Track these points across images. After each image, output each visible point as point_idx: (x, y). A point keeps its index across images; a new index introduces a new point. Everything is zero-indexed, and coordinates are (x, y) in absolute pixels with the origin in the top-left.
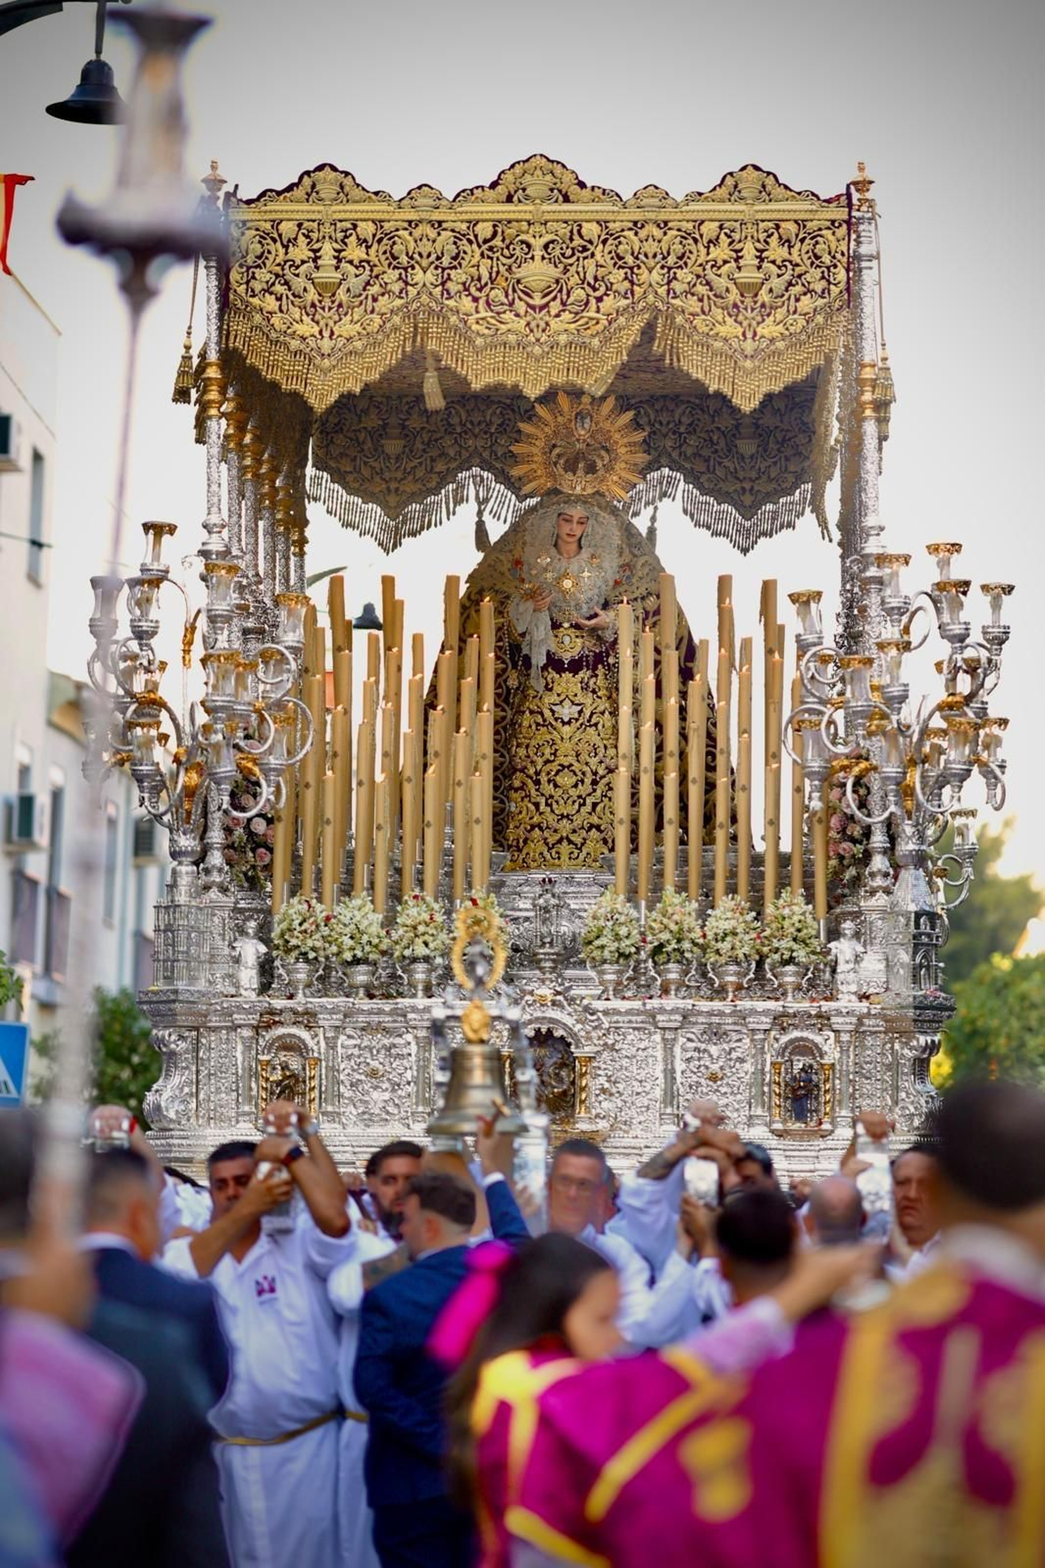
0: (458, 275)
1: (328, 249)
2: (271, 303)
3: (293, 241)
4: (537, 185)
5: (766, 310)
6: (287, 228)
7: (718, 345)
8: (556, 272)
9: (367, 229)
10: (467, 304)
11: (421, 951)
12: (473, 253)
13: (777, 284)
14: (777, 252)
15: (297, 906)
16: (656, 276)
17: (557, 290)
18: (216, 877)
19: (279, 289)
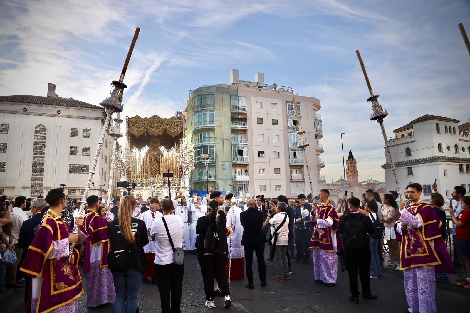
0: (149, 125)
1: (137, 123)
2: (132, 127)
3: (134, 122)
4: (156, 118)
5: (175, 128)
6: (134, 121)
7: (171, 131)
8: (157, 125)
9: (141, 121)
10: (149, 128)
11: (144, 183)
12: (150, 123)
13: (176, 126)
14: (176, 124)
15: (133, 179)
16: (166, 125)
17: (158, 127)
18: (126, 177)
19: (133, 126)
